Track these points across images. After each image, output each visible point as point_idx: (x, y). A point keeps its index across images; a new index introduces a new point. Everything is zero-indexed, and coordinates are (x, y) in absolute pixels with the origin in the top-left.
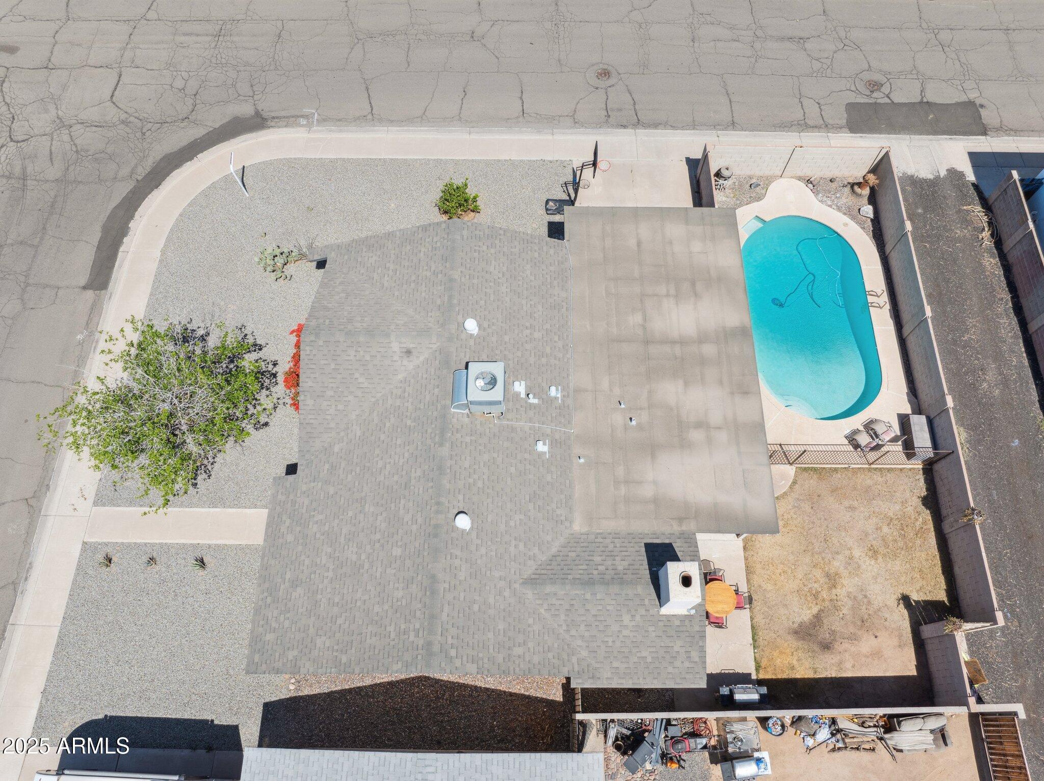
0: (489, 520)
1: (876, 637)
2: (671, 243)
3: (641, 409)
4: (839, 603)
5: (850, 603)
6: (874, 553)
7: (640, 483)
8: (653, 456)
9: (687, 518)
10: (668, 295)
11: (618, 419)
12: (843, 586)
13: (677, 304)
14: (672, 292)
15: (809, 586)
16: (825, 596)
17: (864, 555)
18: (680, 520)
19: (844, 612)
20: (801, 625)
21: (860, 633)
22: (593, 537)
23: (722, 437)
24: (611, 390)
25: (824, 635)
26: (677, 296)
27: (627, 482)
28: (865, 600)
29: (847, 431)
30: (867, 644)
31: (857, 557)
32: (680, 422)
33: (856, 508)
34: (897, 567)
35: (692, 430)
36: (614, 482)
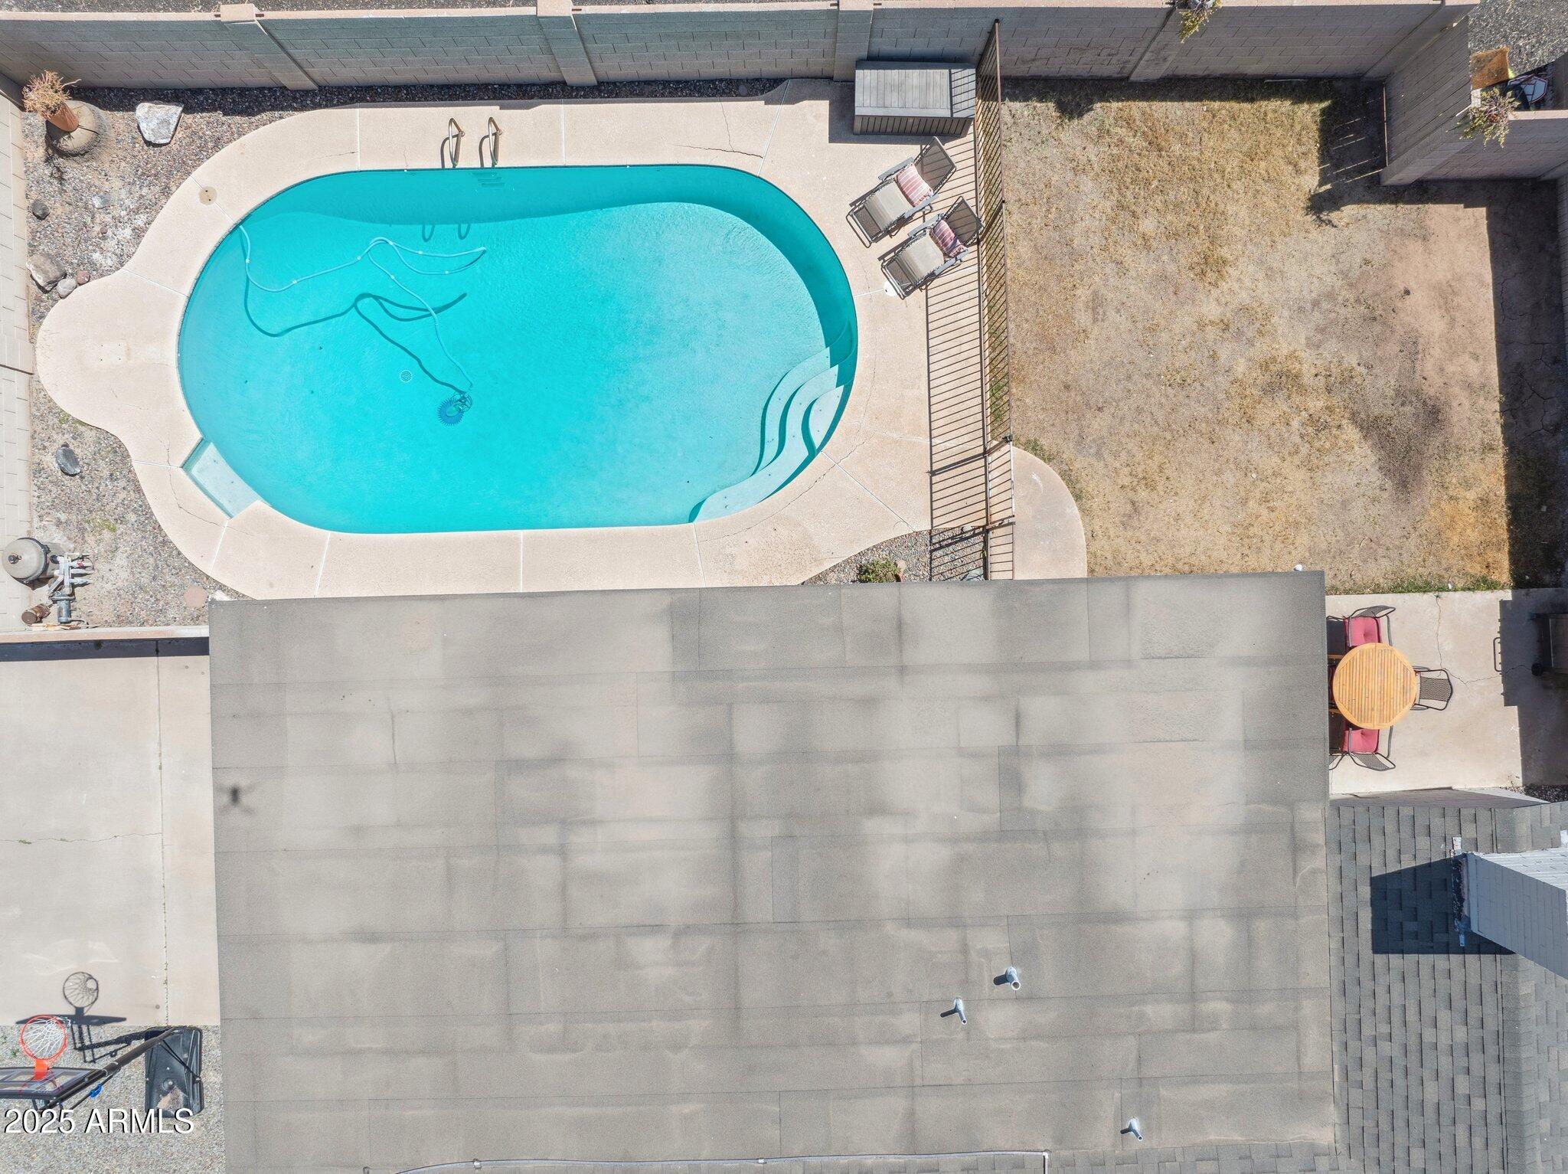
1: (1407, 292)
4: (1336, 370)
5: (1332, 346)
6: (1210, 266)
8: (1117, 917)
11: (999, 1019)
12: (1292, 356)
15: (1298, 440)
16: (1320, 404)
17: (1215, 293)
18: (1297, 847)
19: (1354, 363)
20: (1385, 469)
21: (1399, 329)
22: (1356, 1094)
25: (1406, 418)
26: (564, 822)
28: (1325, 305)
29: (889, 288)
30: (1425, 317)
31: (1220, 310)
32: (1003, 835)
33: (1095, 294)
34: (1243, 212)
35: (1028, 802)
36: (1194, 1030)
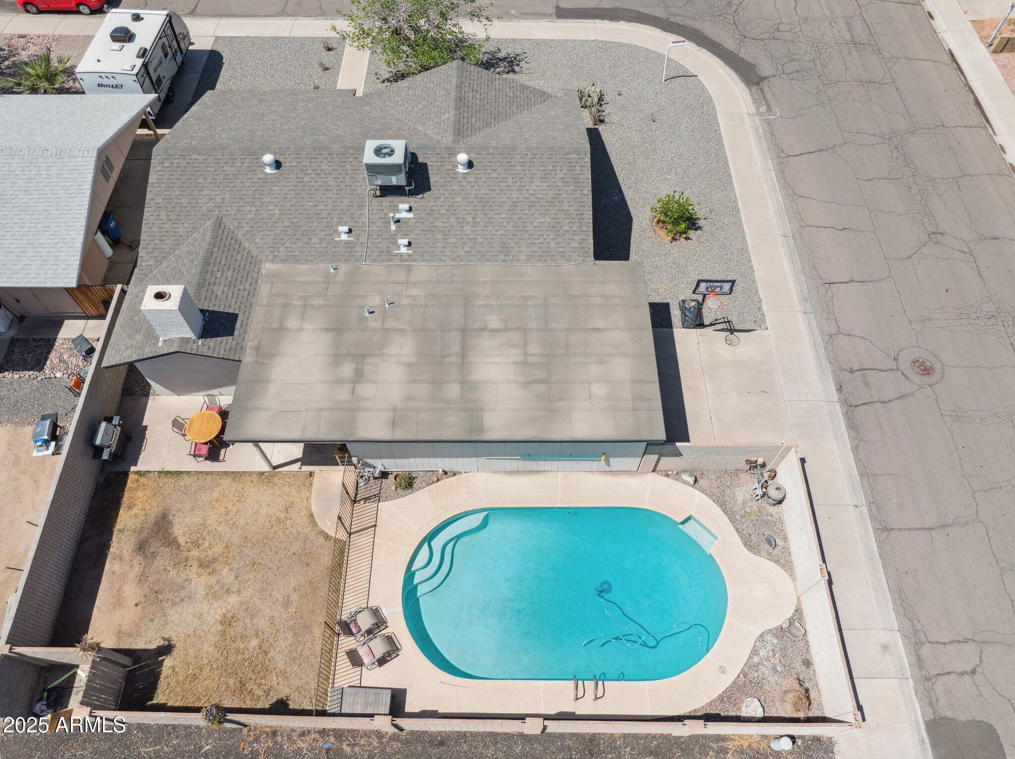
0: (274, 188)
1: (136, 605)
2: (602, 362)
3: (383, 322)
4: (182, 568)
5: (179, 580)
6: (228, 621)
7: (302, 317)
8: (327, 330)
9: (258, 354)
10: (526, 354)
11: (374, 301)
12: (199, 576)
13: (514, 363)
14: (530, 359)
15: (207, 537)
16: (193, 553)
17: (229, 607)
18: (257, 349)
19: (172, 572)
20: (171, 523)
21: (145, 587)
22: (255, 275)
23: (343, 394)
24: (407, 296)
25: (154, 545)
26: (526, 363)
27: (305, 306)
28: (178, 600)
29: (385, 612)
30: (132, 592)
31: (229, 599)
32: (364, 356)
33: (286, 609)
34: (206, 647)
35: (354, 366)
36: (307, 296)
